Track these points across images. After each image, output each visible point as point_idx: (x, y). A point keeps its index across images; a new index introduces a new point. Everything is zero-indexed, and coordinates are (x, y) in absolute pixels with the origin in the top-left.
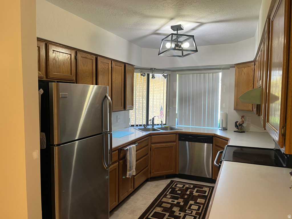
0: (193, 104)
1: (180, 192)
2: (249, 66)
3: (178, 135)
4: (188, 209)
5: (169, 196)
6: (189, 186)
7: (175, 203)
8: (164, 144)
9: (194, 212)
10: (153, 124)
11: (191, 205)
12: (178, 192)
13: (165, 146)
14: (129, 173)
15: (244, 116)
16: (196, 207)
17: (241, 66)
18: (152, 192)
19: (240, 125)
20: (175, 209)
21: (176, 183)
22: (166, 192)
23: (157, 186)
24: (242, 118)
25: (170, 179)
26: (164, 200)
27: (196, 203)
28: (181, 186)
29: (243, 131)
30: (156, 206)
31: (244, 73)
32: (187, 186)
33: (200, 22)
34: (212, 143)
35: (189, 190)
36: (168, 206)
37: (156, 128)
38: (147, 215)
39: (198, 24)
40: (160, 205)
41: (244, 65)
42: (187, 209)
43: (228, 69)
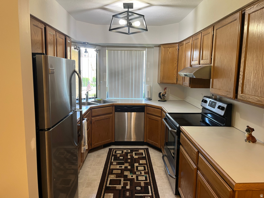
0: (122, 78)
1: (122, 158)
2: (174, 47)
3: (114, 107)
4: (137, 171)
5: (114, 163)
6: (127, 151)
7: (123, 168)
8: (103, 117)
9: (143, 172)
10: (87, 98)
11: (137, 167)
12: (120, 158)
13: (104, 118)
14: (83, 148)
15: (166, 88)
16: (142, 168)
17: (167, 46)
18: (97, 162)
19: (163, 95)
20: (126, 173)
21: (114, 151)
22: (110, 160)
23: (99, 156)
24: (165, 90)
25: (107, 148)
26: (112, 167)
27: (140, 164)
28: (121, 152)
29: (165, 100)
30: (109, 174)
31: (170, 53)
32: (125, 151)
33: (150, 3)
34: (144, 112)
35: (129, 155)
36: (119, 172)
37: (90, 102)
38: (105, 184)
39: (148, 5)
40: (111, 172)
41: (169, 46)
42: (135, 171)
43: (153, 48)
